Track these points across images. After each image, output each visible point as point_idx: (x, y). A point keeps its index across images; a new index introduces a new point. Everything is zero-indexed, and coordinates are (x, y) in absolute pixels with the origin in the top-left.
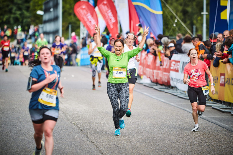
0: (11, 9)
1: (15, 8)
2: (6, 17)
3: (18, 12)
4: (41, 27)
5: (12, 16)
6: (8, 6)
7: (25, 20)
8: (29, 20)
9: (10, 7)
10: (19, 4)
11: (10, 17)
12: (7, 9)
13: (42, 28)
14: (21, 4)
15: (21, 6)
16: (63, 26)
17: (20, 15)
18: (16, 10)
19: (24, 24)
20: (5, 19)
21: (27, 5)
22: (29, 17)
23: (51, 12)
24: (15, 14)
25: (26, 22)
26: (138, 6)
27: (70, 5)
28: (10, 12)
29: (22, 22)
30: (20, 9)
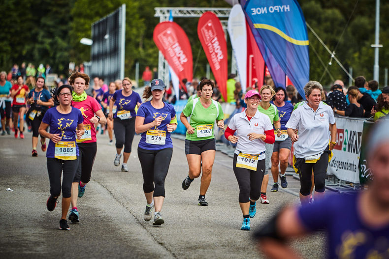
0: (37, 34)
1: (42, 33)
2: (27, 47)
3: (48, 41)
4: (88, 66)
5: (38, 46)
6: (30, 29)
7: (58, 55)
8: (66, 54)
9: (33, 31)
10: (49, 27)
11: (33, 49)
12: (28, 34)
13: (90, 68)
14: (54, 27)
15: (52, 30)
16: (126, 66)
17: (51, 44)
18: (43, 37)
19: (57, 61)
20: (24, 52)
21: (64, 28)
22: (66, 50)
23: (106, 40)
24: (42, 43)
25: (60, 57)
26: (265, 30)
27: (138, 29)
28: (34, 39)
29: (54, 58)
30: (50, 35)
